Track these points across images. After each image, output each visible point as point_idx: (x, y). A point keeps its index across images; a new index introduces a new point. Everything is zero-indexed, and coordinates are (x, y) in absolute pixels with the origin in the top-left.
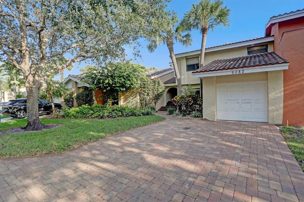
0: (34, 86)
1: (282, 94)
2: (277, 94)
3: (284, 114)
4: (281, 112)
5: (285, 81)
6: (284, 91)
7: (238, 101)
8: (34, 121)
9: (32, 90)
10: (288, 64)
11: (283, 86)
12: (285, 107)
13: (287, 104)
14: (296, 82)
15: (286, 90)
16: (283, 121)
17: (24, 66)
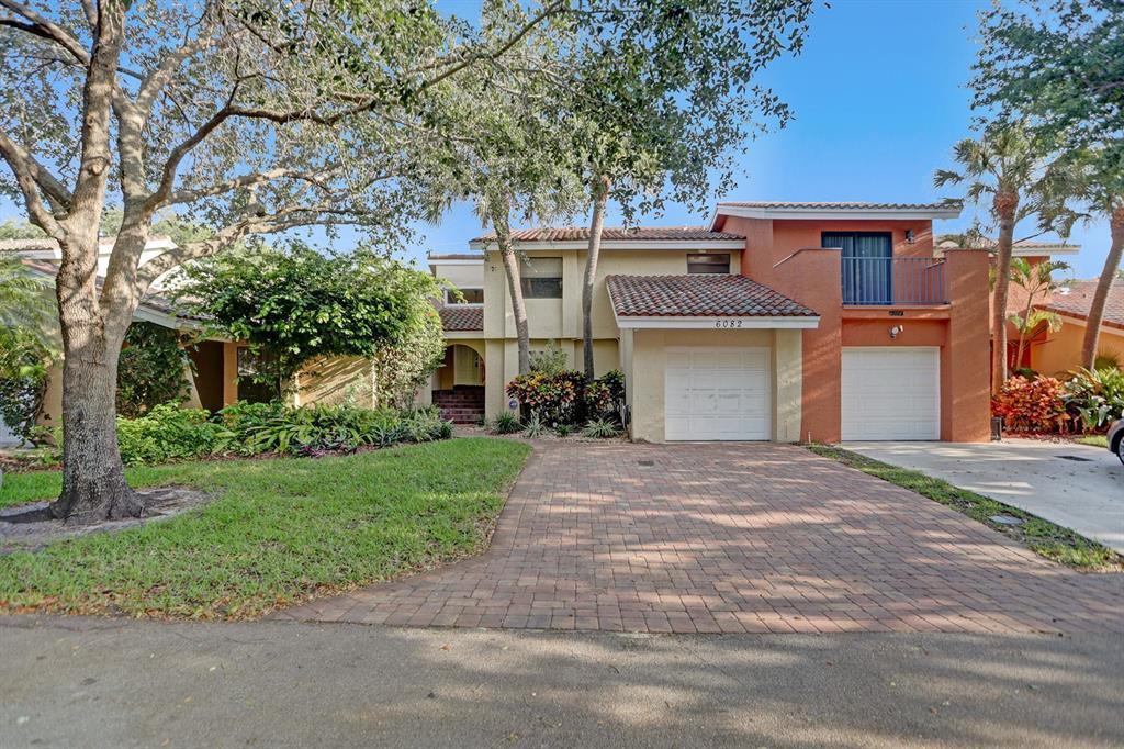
0: (111, 323)
1: (801, 378)
2: (791, 377)
3: (804, 422)
4: (799, 416)
5: (806, 351)
6: (803, 371)
7: (711, 393)
8: (110, 476)
9: (103, 339)
10: (819, 318)
11: (800, 360)
12: (805, 406)
13: (807, 398)
14: (822, 355)
15: (808, 370)
16: (802, 435)
17: (84, 227)
